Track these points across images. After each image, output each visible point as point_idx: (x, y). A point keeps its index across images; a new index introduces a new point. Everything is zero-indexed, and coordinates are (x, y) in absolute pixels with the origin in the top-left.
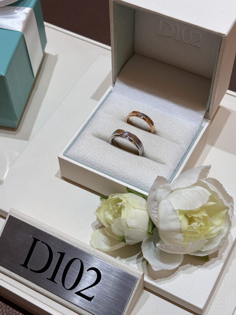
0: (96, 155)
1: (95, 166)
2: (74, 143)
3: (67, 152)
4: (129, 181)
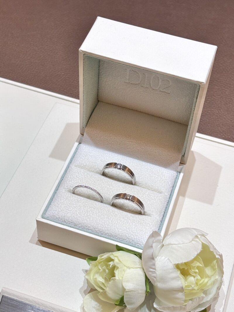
2: (51, 203)
3: (45, 214)
4: (117, 239)
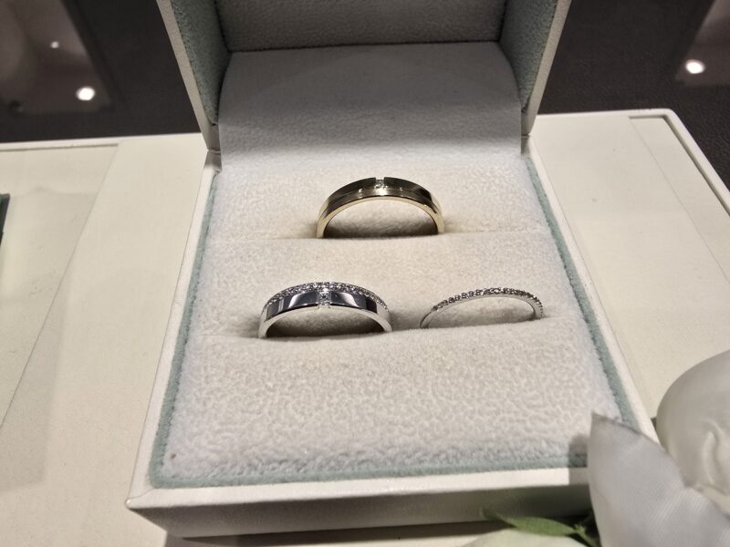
0: (291, 411)
1: (310, 465)
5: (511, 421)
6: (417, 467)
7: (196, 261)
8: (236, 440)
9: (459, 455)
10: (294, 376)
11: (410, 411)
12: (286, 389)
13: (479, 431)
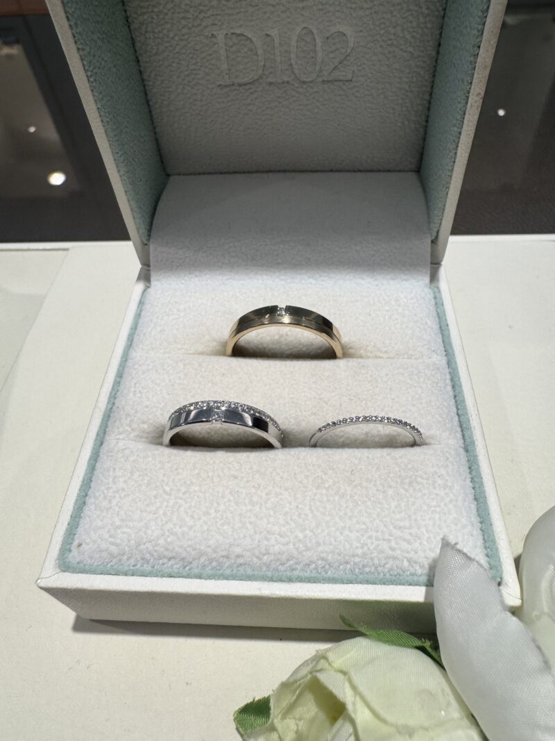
0: (183, 514)
1: (196, 562)
5: (377, 539)
6: (289, 574)
7: (118, 370)
8: (133, 536)
9: (327, 567)
10: (188, 482)
11: (287, 523)
12: (181, 495)
13: (347, 546)
